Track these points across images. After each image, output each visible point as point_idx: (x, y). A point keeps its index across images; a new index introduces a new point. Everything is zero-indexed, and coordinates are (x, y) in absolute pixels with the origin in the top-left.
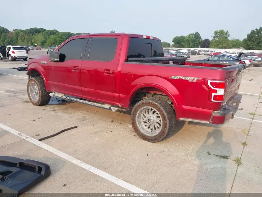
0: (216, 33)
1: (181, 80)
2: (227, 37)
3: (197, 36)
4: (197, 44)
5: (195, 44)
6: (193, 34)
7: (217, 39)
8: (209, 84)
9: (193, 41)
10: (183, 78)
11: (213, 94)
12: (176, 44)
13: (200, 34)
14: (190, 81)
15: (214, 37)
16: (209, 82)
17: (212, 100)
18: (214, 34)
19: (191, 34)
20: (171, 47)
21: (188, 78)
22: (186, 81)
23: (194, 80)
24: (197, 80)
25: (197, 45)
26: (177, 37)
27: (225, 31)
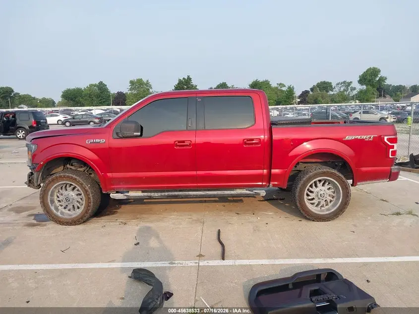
0: (132, 83)
1: (356, 140)
2: (148, 89)
3: (102, 87)
4: (104, 100)
5: (101, 100)
6: (95, 85)
7: (135, 92)
8: (386, 140)
9: (98, 96)
10: (359, 137)
11: (391, 150)
12: (68, 100)
13: (106, 85)
14: (367, 140)
15: (131, 89)
16: (386, 138)
17: (390, 156)
18: (130, 85)
19: (91, 85)
20: (58, 106)
21: (364, 137)
22: (363, 140)
23: (370, 138)
24: (374, 137)
25: (104, 102)
26: (69, 90)
27: (145, 80)
